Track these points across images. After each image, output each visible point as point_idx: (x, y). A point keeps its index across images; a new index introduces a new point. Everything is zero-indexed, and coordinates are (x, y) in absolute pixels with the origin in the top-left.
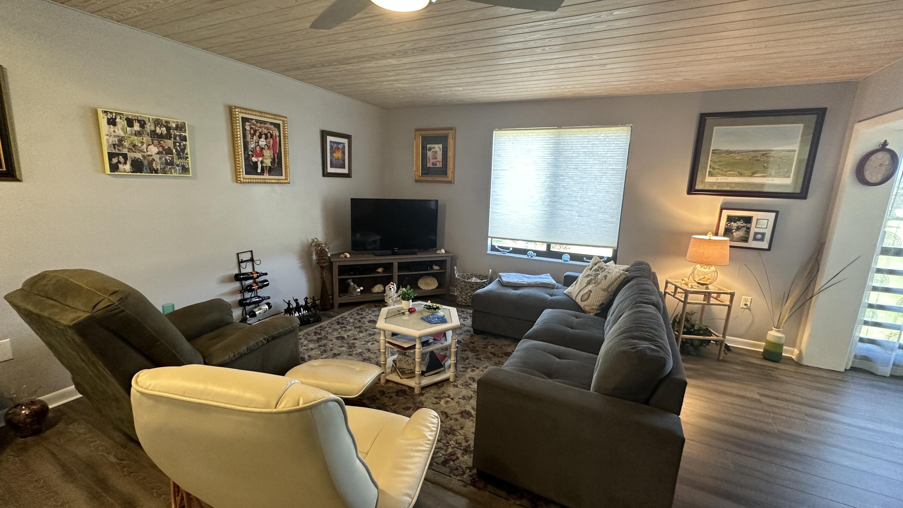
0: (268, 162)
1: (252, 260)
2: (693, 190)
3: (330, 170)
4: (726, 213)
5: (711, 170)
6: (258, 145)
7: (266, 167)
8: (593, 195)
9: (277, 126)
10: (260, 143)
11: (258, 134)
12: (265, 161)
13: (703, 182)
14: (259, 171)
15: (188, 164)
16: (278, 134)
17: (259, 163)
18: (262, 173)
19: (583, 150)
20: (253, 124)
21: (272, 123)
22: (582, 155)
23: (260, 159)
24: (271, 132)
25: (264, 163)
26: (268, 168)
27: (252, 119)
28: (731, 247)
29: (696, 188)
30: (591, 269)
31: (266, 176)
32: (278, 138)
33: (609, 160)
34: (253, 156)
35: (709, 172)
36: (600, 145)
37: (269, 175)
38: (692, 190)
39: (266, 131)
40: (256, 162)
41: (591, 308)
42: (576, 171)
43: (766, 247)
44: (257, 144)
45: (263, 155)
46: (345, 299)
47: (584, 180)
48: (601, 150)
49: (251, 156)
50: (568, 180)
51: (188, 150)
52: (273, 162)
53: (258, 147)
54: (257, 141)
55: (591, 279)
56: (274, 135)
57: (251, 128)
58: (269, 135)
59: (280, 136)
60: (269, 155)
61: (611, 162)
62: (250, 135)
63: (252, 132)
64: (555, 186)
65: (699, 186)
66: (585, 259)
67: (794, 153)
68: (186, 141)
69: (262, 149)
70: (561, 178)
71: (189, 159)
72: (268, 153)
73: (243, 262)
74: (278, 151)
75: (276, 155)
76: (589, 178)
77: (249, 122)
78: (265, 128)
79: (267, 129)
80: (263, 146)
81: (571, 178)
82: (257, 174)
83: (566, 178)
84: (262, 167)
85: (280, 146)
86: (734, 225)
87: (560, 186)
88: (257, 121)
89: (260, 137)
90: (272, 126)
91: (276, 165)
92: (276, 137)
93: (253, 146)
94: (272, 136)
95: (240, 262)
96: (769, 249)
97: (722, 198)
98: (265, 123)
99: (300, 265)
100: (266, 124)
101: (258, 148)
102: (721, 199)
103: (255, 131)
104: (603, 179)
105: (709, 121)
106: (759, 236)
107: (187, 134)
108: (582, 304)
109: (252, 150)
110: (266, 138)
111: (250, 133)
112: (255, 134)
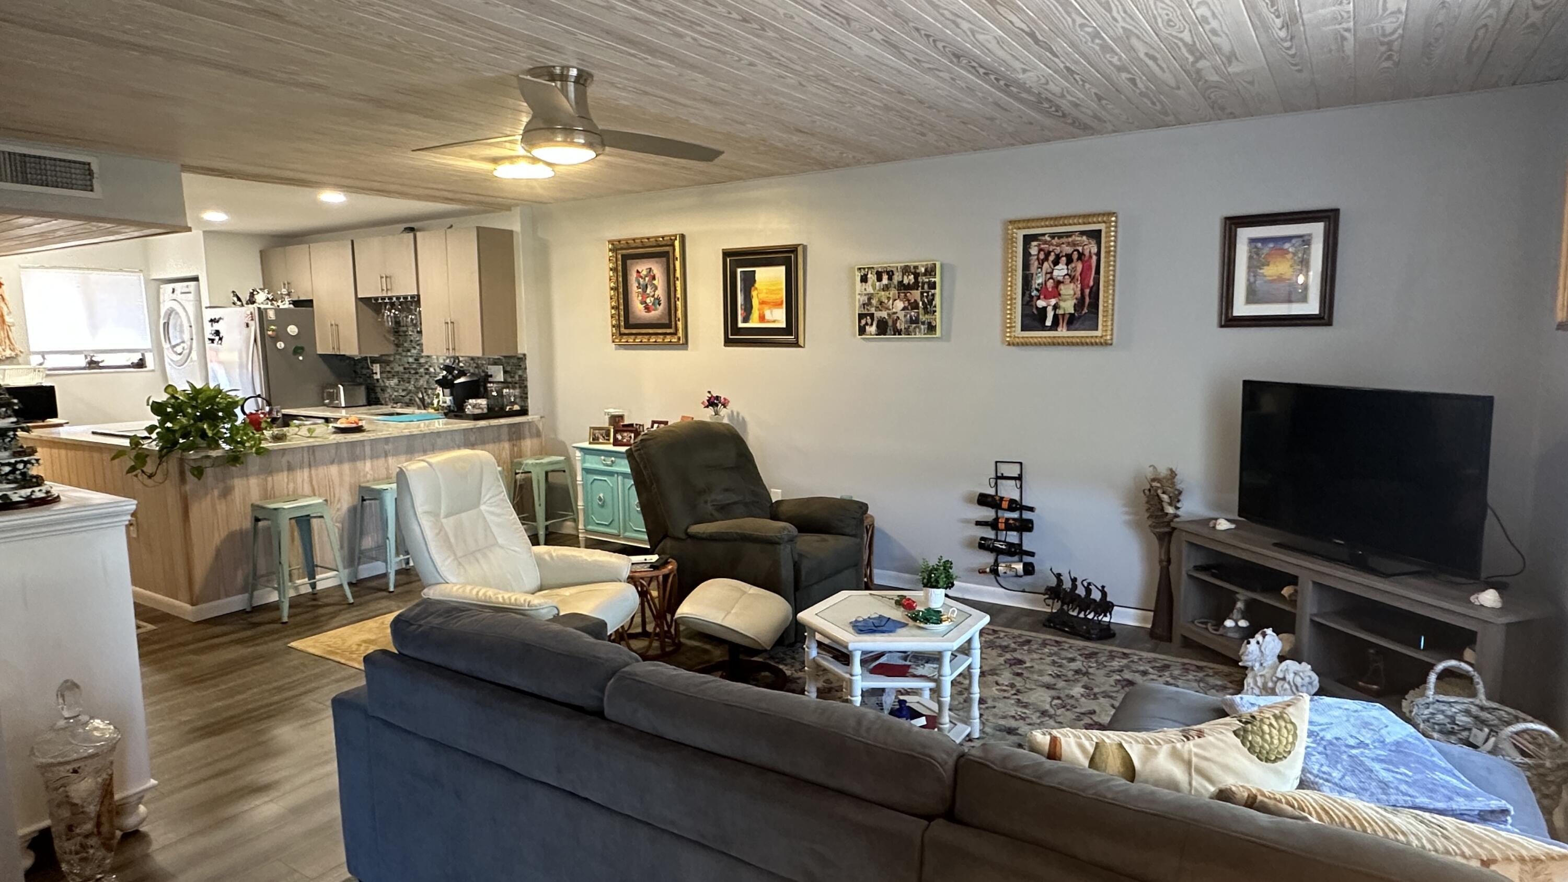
0: (1068, 306)
1: (1019, 478)
3: (1241, 309)
6: (1051, 278)
7: (1063, 315)
9: (1095, 235)
10: (1056, 273)
11: (1052, 258)
12: (1062, 304)
14: (1049, 323)
15: (935, 320)
16: (1094, 250)
17: (1050, 309)
18: (1055, 325)
20: (1045, 242)
21: (1082, 233)
23: (1053, 301)
24: (1080, 249)
25: (1059, 308)
26: (1067, 317)
27: (1044, 235)
31: (1062, 332)
32: (1094, 258)
34: (1039, 298)
37: (1068, 330)
39: (1068, 250)
40: (1045, 308)
44: (1049, 276)
45: (1060, 295)
46: (1205, 634)
49: (1035, 298)
51: (937, 301)
52: (1079, 305)
53: (1051, 281)
54: (1049, 270)
56: (1087, 253)
57: (1040, 250)
58: (1075, 256)
59: (1098, 254)
60: (1072, 292)
62: (1036, 263)
63: (1042, 256)
68: (935, 288)
69: (1058, 283)
72: (1070, 291)
73: (1003, 478)
74: (1091, 283)
75: (1087, 291)
77: (1037, 240)
78: (1068, 244)
79: (1074, 244)
80: (1061, 278)
82: (1044, 328)
84: (1056, 317)
85: (1098, 272)
88: (1053, 236)
89: (1056, 263)
90: (1084, 238)
91: (1085, 310)
92: (1090, 257)
93: (1040, 281)
94: (1081, 256)
95: (1000, 477)
98: (1069, 234)
100: (1070, 236)
101: (1050, 283)
103: (1048, 254)
107: (937, 279)
109: (1039, 288)
110: (1069, 260)
111: (1038, 259)
112: (1046, 259)
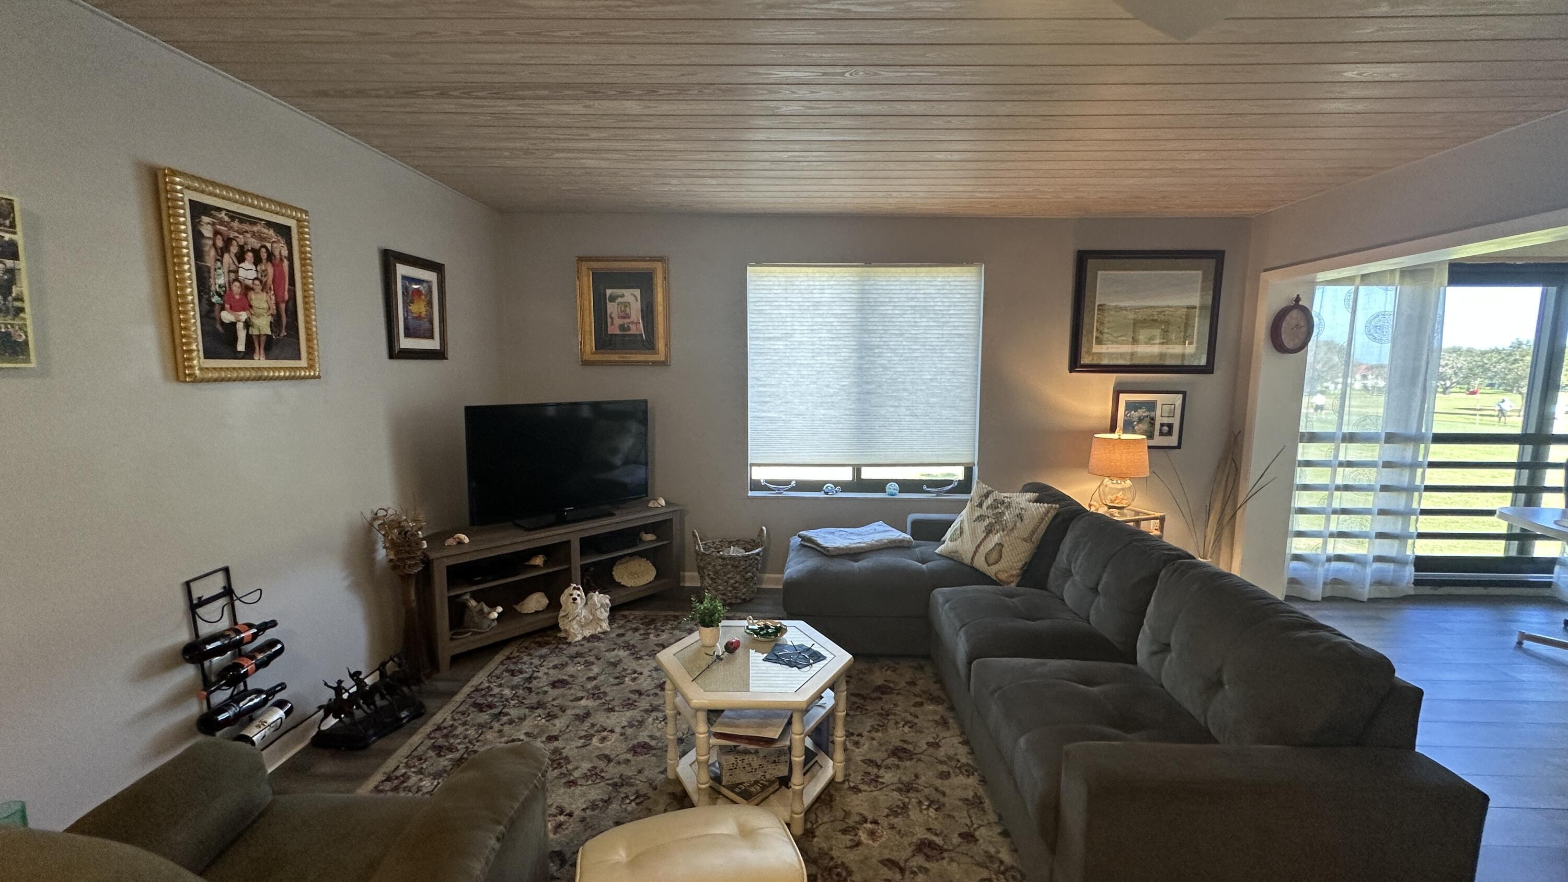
0: (263, 325)
1: (228, 592)
2: (1078, 365)
3: (406, 343)
4: (1123, 398)
5: (1099, 335)
6: (237, 280)
7: (259, 336)
8: (931, 379)
9: (284, 231)
10: (242, 273)
11: (234, 249)
12: (256, 321)
13: (1089, 352)
14: (241, 347)
15: (23, 328)
16: (285, 252)
17: (240, 326)
18: (249, 353)
19: (910, 304)
20: (222, 223)
21: (269, 224)
22: (909, 312)
23: (243, 316)
24: (269, 245)
25: (252, 326)
26: (263, 339)
27: (219, 209)
28: (1149, 447)
29: (1082, 362)
30: (980, 505)
31: (260, 361)
32: (286, 263)
33: (952, 320)
34: (223, 309)
35: (1097, 338)
36: (936, 296)
37: (267, 358)
38: (1075, 364)
39: (254, 243)
40: (233, 325)
41: (1009, 574)
42: (901, 339)
43: (1176, 444)
44: (233, 276)
45: (251, 306)
46: (467, 642)
47: (916, 355)
48: (939, 304)
49: (217, 307)
50: (889, 355)
51: (23, 286)
52: (276, 324)
53: (237, 284)
54: (233, 268)
55: (990, 523)
56: (277, 253)
57: (217, 233)
58: (264, 255)
59: (290, 258)
60: (265, 305)
61: (957, 324)
62: (213, 253)
63: (220, 243)
64: (868, 366)
65: (1085, 360)
66: (925, 487)
67: (1194, 310)
68: (15, 256)
69: (247, 289)
70: (877, 351)
71: (28, 315)
72: (262, 301)
73: (202, 603)
74: (287, 297)
75: (283, 306)
76: (923, 351)
77: (210, 216)
78: (254, 235)
79: (261, 238)
80: (249, 283)
81: (893, 351)
82: (236, 355)
83: (885, 351)
84: (249, 338)
85: (292, 282)
86: (1135, 415)
87: (876, 366)
88: (233, 215)
89: (241, 258)
90: (271, 232)
91: (284, 333)
92: (281, 260)
93: (221, 281)
94: (270, 256)
95: (194, 606)
96: (1179, 447)
97: (1115, 375)
98: (253, 221)
99: (346, 583)
100: (255, 224)
101: (236, 287)
102: (1111, 379)
103: (228, 241)
104: (946, 351)
105: (1091, 263)
106: (1166, 429)
107: (19, 238)
108: (991, 571)
109: (221, 291)
110: (257, 261)
111: (214, 245)
112: (226, 249)
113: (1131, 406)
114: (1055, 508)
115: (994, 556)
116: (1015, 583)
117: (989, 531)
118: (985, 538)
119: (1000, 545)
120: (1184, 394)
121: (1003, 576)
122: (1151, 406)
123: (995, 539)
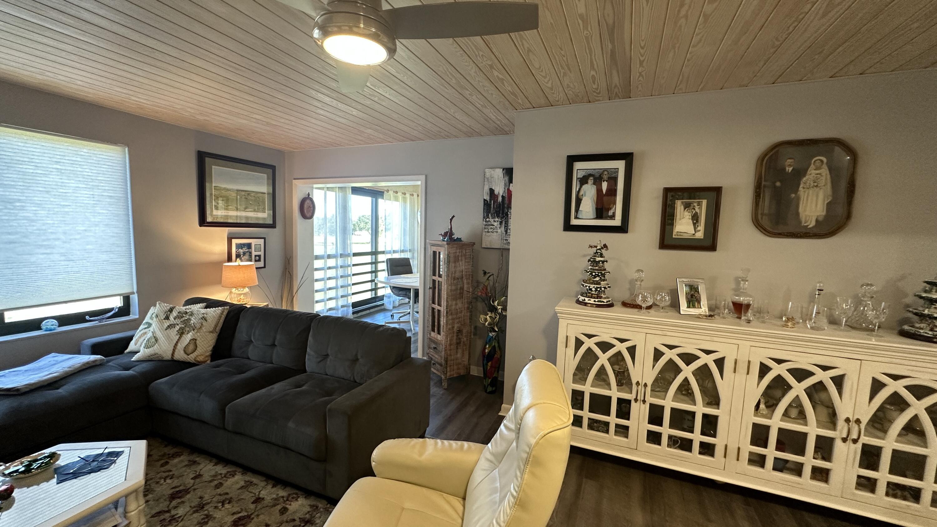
2: (206, 222)
4: (235, 242)
5: (216, 204)
8: (85, 230)
13: (211, 215)
19: (55, 166)
22: (54, 173)
29: (208, 221)
30: (167, 318)
33: (102, 184)
35: (215, 206)
36: (83, 163)
38: (203, 222)
41: (204, 356)
42: (47, 196)
43: (263, 266)
47: (66, 210)
48: (87, 170)
50: (34, 209)
55: (180, 328)
61: (107, 188)
64: (7, 218)
65: (209, 219)
66: (87, 317)
67: (264, 195)
70: (18, 204)
76: (74, 207)
81: (39, 205)
83: (28, 205)
86: (241, 251)
87: (18, 217)
96: (265, 267)
97: (227, 229)
102: (225, 231)
104: (97, 208)
105: (206, 160)
106: (257, 258)
108: (191, 358)
113: (239, 246)
114: (227, 309)
115: (191, 347)
116: (209, 360)
117: (181, 333)
118: (180, 338)
119: (194, 340)
120: (264, 238)
121: (201, 359)
122: (249, 246)
123: (188, 338)
